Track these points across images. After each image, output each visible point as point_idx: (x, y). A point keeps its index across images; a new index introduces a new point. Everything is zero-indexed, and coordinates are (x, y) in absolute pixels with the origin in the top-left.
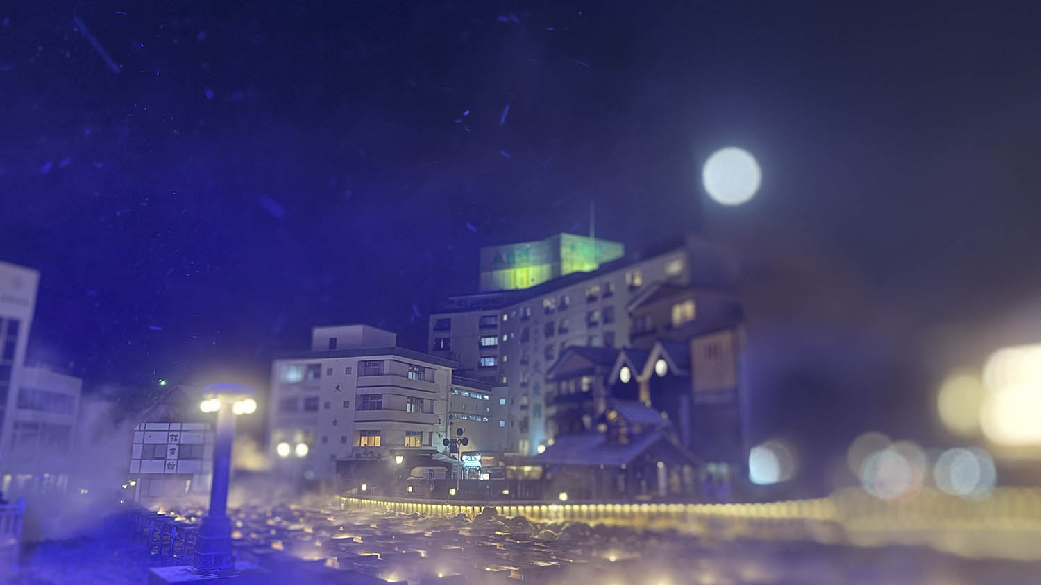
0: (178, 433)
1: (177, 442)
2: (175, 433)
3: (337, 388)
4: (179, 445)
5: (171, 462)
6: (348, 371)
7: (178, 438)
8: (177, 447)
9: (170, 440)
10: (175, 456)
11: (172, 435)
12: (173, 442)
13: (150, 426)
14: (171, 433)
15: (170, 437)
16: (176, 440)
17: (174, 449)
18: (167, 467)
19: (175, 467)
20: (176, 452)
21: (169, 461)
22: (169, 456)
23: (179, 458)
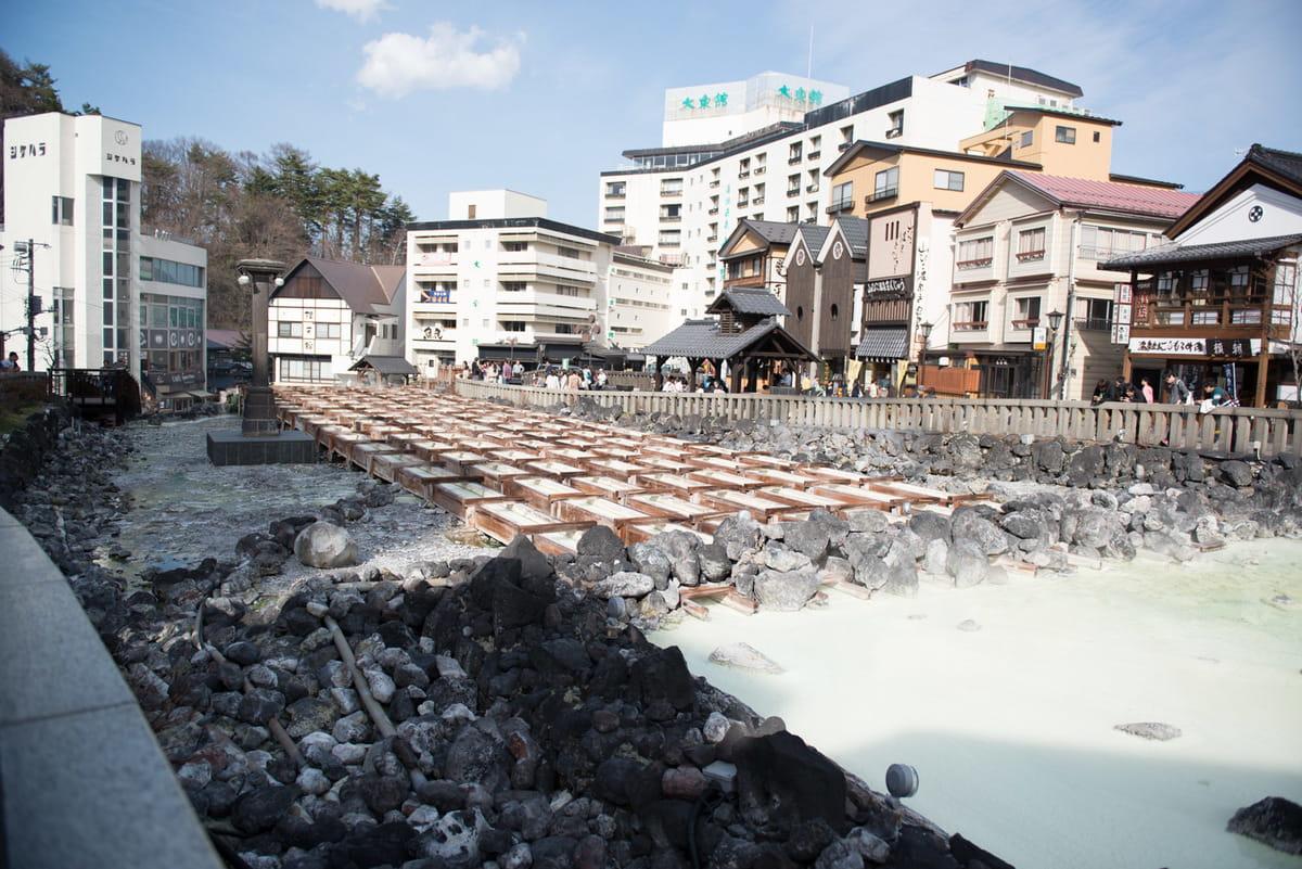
0: (313, 310)
1: (313, 320)
2: (309, 310)
3: (476, 264)
4: (316, 323)
5: (309, 341)
6: (488, 243)
7: (313, 316)
8: (313, 326)
9: (305, 317)
10: (312, 336)
11: (307, 313)
12: (309, 320)
13: (283, 302)
14: (306, 310)
16: (311, 318)
17: (311, 328)
18: (305, 346)
19: (313, 347)
20: (313, 330)
21: (306, 341)
22: (306, 335)
23: (316, 338)
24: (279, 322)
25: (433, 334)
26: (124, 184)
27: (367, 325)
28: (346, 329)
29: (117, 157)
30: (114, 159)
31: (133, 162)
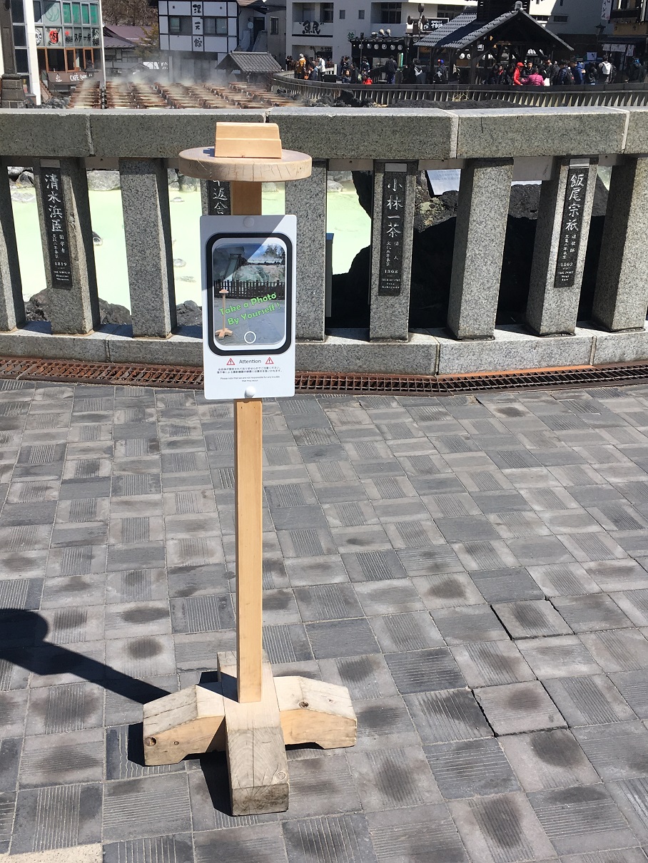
1: (201, 14)
2: (197, 3)
4: (203, 18)
5: (197, 38)
7: (201, 10)
8: (201, 21)
9: (193, 11)
10: (201, 32)
11: (195, 6)
12: (197, 14)
14: (194, 3)
15: (193, 8)
16: (199, 12)
17: (199, 23)
18: (194, 43)
19: (202, 44)
20: (201, 26)
21: (195, 38)
22: (195, 31)
23: (205, 34)
24: (170, 17)
25: (312, 30)
27: (255, 18)
28: (232, 22)
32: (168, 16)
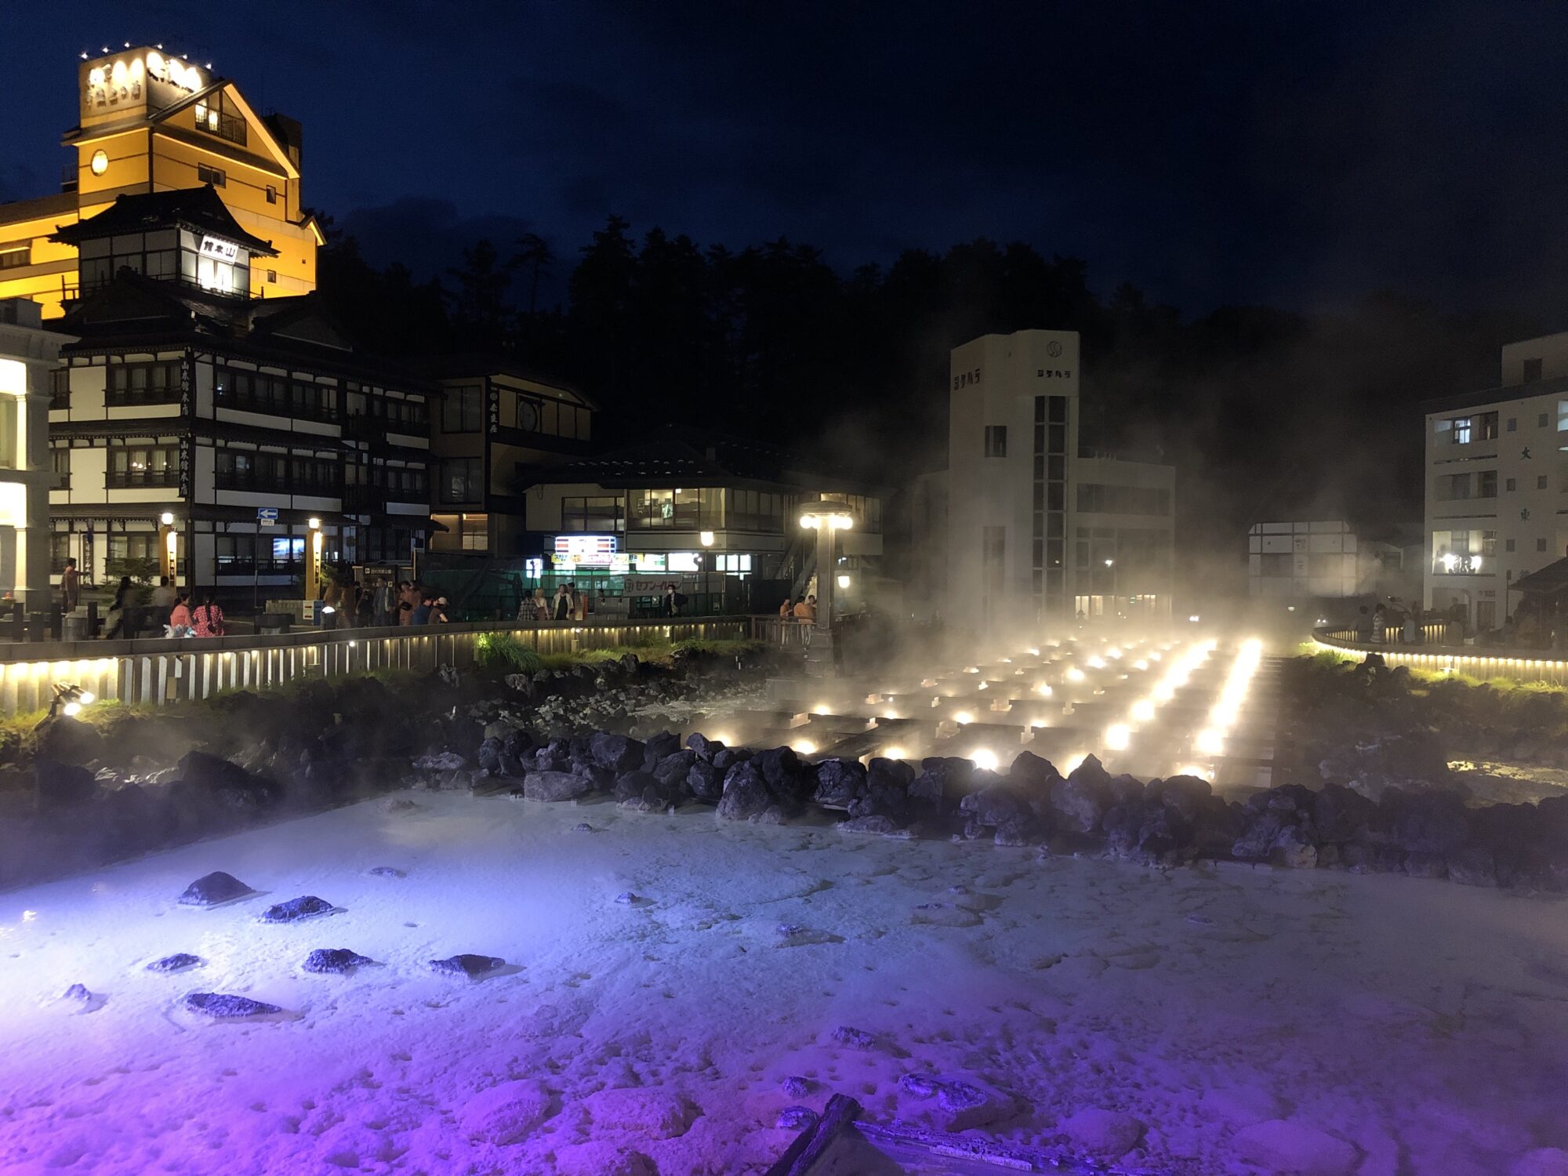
0: (1306, 537)
1: (1305, 551)
3: (1525, 453)
4: (1309, 555)
5: (1299, 580)
6: (1543, 420)
7: (1306, 546)
8: (1306, 559)
9: (1295, 547)
10: (1304, 573)
11: (1297, 541)
12: (1300, 551)
13: (1268, 528)
14: (1296, 537)
15: (1295, 544)
16: (1303, 548)
17: (1302, 562)
18: (1294, 588)
20: (1306, 565)
21: (1295, 581)
22: (1296, 573)
23: (1310, 576)
24: (1263, 555)
26: (1058, 405)
28: (1349, 562)
29: (1049, 373)
30: (1045, 373)
31: (1068, 374)
32: (1261, 554)
